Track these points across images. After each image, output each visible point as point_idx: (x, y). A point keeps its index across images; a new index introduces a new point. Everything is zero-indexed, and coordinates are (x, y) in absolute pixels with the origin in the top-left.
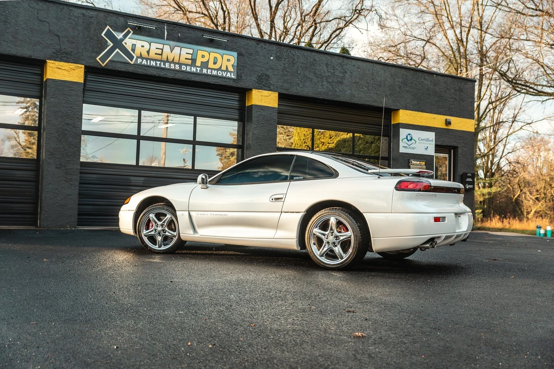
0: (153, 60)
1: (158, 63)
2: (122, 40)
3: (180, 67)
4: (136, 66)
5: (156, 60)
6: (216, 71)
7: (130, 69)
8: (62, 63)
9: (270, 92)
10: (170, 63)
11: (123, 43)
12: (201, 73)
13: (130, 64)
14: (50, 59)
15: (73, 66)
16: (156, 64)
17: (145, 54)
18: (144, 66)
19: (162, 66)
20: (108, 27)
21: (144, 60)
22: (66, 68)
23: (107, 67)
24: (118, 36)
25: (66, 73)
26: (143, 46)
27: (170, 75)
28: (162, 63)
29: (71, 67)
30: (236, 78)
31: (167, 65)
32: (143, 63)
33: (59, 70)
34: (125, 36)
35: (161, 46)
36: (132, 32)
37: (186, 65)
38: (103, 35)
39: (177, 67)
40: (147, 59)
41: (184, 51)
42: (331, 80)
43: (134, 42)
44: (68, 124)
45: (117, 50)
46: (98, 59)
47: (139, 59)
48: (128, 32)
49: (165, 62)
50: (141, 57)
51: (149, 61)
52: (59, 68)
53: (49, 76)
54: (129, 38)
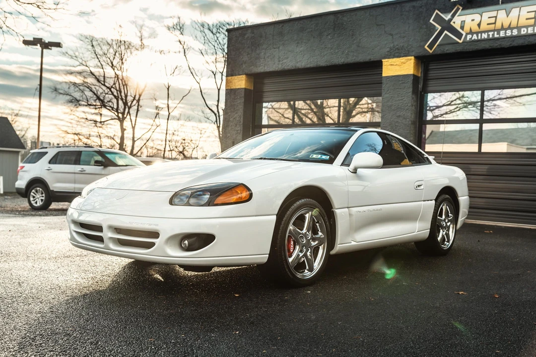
0: (484, 32)
1: (491, 34)
2: (450, 20)
3: (519, 31)
4: (466, 44)
5: (488, 31)
7: (459, 49)
8: (395, 59)
10: (506, 30)
11: (452, 23)
13: (458, 43)
14: (385, 58)
15: (403, 59)
16: (488, 35)
17: (475, 28)
18: (475, 41)
19: (496, 36)
20: (437, 11)
21: (475, 35)
22: (398, 63)
23: (439, 52)
24: (446, 17)
25: (397, 67)
26: (473, 20)
27: (506, 44)
28: (496, 33)
29: (402, 61)
31: (502, 34)
32: (473, 39)
33: (392, 66)
35: (494, 14)
36: (461, 8)
37: (527, 27)
38: (431, 21)
39: (515, 32)
40: (477, 33)
41: (525, 10)
43: (463, 18)
44: (399, 116)
45: (446, 32)
46: (426, 47)
47: (468, 36)
48: (458, 9)
49: (498, 31)
50: (471, 32)
51: (480, 35)
52: (392, 65)
53: (384, 75)
54: (458, 16)
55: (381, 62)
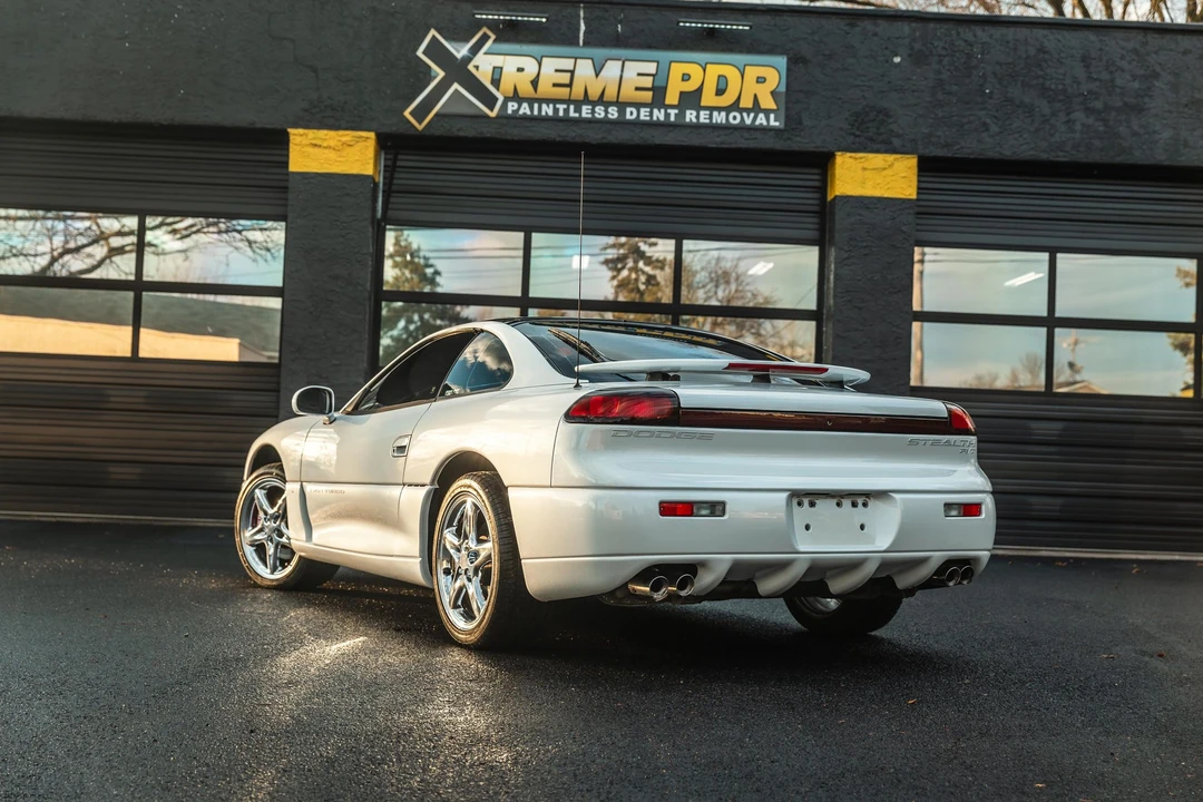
0: (548, 101)
1: (561, 107)
2: (467, 60)
3: (622, 112)
4: (505, 121)
5: (555, 101)
6: (723, 114)
7: (488, 132)
8: (323, 133)
9: (890, 158)
10: (594, 104)
11: (470, 67)
12: (680, 122)
13: (487, 117)
14: (296, 126)
15: (347, 136)
16: (556, 110)
17: (526, 89)
18: (525, 118)
19: (572, 114)
20: (433, 32)
21: (525, 105)
22: (332, 143)
23: (439, 132)
24: (458, 51)
25: (332, 155)
26: (520, 70)
27: (594, 137)
28: (572, 107)
29: (344, 139)
30: (782, 126)
31: (586, 111)
32: (521, 112)
33: (316, 150)
34: (475, 50)
35: (568, 64)
36: (493, 37)
37: (638, 106)
38: (420, 53)
39: (613, 113)
40: (531, 101)
41: (633, 68)
42: (1098, 105)
43: (498, 60)
44: (337, 277)
45: (456, 86)
46: (407, 114)
47: (510, 104)
48: (485, 38)
49: (578, 105)
50: (516, 96)
51: (536, 106)
52: (316, 145)
53: (293, 168)
54: (485, 53)
55: (287, 135)
